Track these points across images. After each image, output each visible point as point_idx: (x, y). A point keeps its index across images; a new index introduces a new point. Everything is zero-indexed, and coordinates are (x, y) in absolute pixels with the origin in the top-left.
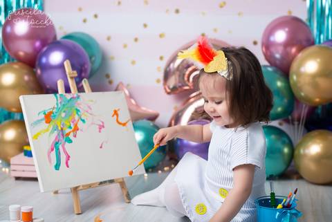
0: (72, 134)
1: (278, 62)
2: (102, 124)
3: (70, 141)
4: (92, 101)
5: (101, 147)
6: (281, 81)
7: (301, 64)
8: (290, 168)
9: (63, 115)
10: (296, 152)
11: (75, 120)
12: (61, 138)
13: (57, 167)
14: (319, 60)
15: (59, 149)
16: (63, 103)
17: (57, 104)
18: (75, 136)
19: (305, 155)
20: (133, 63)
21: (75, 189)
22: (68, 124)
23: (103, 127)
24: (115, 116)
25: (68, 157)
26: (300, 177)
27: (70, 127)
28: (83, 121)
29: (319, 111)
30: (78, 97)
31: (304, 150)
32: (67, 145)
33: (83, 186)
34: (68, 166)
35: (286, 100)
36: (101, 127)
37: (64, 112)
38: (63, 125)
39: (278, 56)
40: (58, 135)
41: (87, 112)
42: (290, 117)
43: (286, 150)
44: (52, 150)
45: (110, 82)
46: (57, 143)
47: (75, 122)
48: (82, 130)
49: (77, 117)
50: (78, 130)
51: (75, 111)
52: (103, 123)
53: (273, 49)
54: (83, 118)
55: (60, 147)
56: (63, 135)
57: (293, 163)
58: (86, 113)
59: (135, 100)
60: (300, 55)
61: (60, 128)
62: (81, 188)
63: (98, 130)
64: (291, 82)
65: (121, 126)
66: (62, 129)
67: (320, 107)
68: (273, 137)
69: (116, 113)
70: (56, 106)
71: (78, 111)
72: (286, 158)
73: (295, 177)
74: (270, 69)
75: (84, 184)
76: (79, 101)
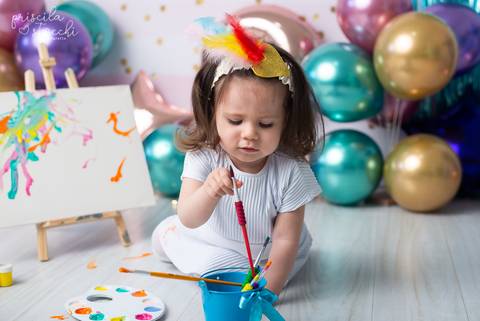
0: (39, 148)
1: (360, 38)
2: (88, 133)
3: (35, 158)
4: (75, 101)
5: (85, 167)
6: (363, 65)
7: (389, 40)
8: (379, 190)
9: (27, 121)
10: (386, 167)
11: (45, 128)
12: (21, 154)
13: (12, 195)
14: (414, 34)
15: (16, 170)
16: (28, 104)
17: (19, 106)
18: (44, 151)
19: (398, 171)
20: (160, 42)
21: (41, 227)
22: (34, 135)
23: (91, 137)
24: (112, 122)
25: (30, 181)
26: (393, 203)
27: (37, 139)
28: (59, 130)
29: (427, 107)
30: (53, 95)
31: (397, 163)
32: (30, 164)
33: (51, 222)
34: (29, 194)
35: (370, 93)
36: (87, 138)
37: (29, 117)
38: (26, 136)
39: (359, 29)
40: (17, 149)
41: (66, 116)
42: (379, 117)
43: (372, 164)
44: (6, 170)
45: (128, 71)
46: (14, 161)
47: (45, 132)
48: (55, 143)
49: (48, 124)
50: (49, 141)
51: (47, 116)
52: (91, 132)
53: (352, 19)
54: (58, 125)
55: (19, 167)
56: (24, 150)
57: (382, 183)
58: (64, 119)
59: (162, 96)
60: (389, 26)
61: (20, 141)
62: (48, 224)
63: (82, 142)
64: (376, 66)
65: (121, 136)
66: (23, 141)
67: (428, 101)
68: (353, 146)
69: (113, 117)
70: (17, 109)
71: (51, 115)
72: (372, 175)
73: (386, 202)
74: (348, 48)
75: (54, 219)
76: (54, 101)
